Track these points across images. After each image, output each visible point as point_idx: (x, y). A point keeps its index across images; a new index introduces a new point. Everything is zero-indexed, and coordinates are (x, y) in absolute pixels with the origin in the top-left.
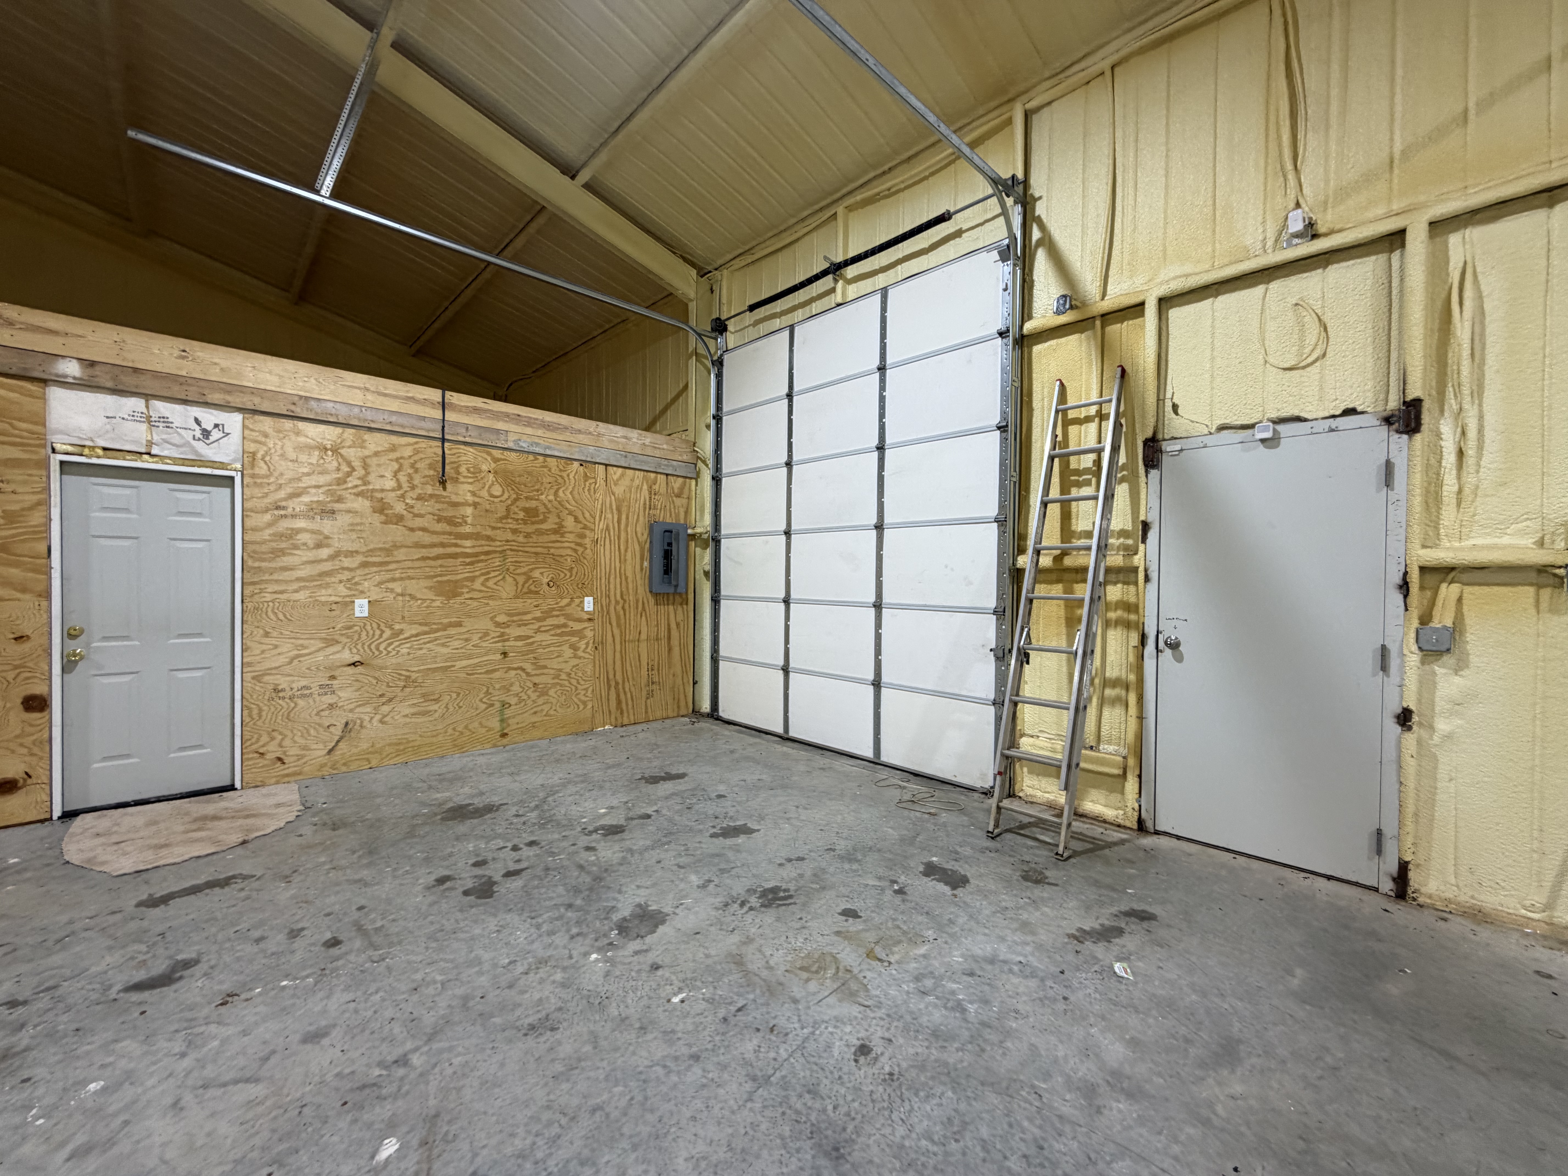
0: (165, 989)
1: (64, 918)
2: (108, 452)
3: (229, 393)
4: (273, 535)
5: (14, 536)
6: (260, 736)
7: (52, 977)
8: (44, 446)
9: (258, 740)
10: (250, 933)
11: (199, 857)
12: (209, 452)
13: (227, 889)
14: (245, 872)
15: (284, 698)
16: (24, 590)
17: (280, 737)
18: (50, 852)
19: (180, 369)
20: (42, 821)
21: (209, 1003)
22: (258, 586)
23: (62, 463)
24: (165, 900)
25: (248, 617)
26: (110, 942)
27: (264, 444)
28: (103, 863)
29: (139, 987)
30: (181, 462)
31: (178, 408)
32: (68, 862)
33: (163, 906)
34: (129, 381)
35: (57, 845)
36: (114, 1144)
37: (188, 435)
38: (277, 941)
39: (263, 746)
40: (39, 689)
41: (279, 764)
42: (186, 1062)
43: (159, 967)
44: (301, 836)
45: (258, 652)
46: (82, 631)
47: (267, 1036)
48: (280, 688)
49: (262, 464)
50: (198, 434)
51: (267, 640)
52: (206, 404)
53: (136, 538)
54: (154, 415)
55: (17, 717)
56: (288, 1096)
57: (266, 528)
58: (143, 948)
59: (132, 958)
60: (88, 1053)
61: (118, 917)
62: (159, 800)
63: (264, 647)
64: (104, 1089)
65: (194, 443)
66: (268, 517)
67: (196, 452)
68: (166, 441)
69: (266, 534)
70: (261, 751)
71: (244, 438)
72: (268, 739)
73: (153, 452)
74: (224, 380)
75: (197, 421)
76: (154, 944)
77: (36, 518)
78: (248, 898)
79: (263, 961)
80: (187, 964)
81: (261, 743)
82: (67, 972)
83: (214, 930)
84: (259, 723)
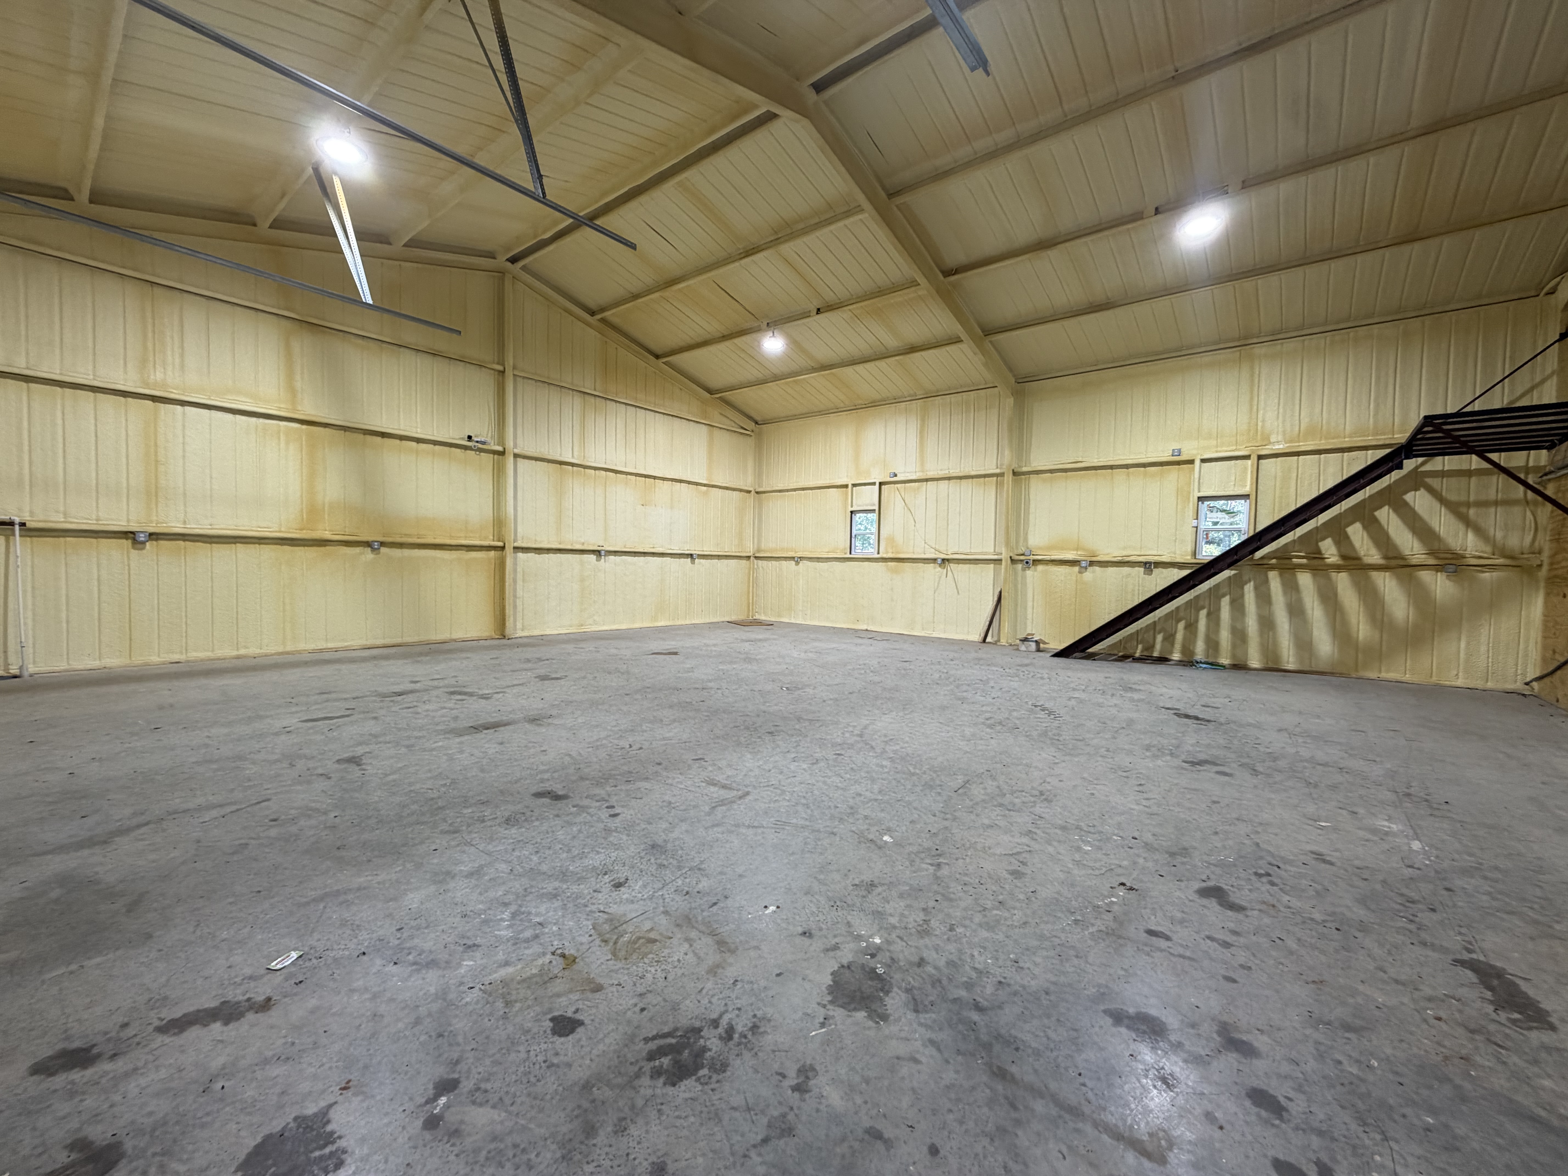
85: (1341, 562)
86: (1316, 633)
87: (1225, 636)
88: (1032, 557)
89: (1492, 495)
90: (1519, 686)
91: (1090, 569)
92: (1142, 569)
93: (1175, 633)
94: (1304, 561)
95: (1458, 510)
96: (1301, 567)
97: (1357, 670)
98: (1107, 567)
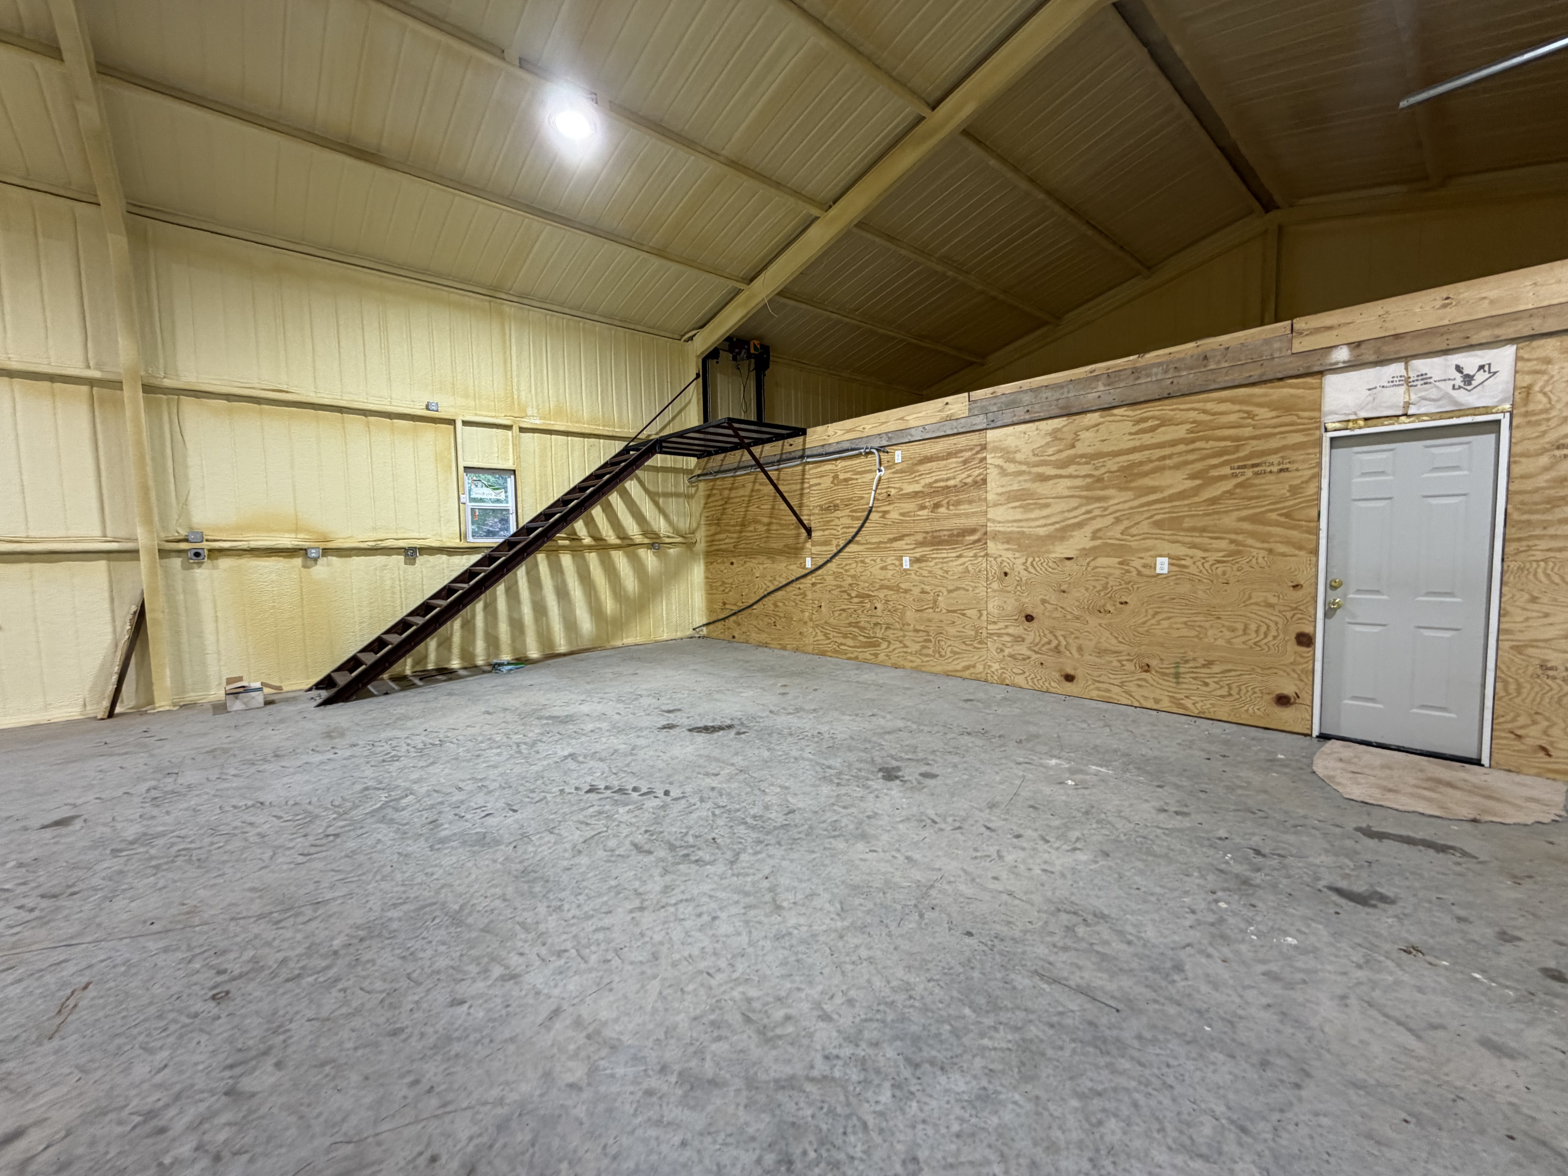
0: (1359, 907)
1: (1302, 812)
2: (1369, 422)
3: (1499, 325)
4: (1554, 480)
5: (1295, 505)
6: (1518, 715)
7: (1284, 849)
8: (1319, 428)
9: (1514, 720)
10: (1453, 907)
11: (1423, 814)
12: (1469, 399)
13: (1441, 855)
14: (1466, 849)
15: (1554, 678)
16: (1300, 548)
17: (1546, 723)
18: (1304, 760)
19: (1442, 319)
20: (1306, 735)
21: (1394, 943)
22: (1524, 543)
23: (1332, 439)
24: (1381, 836)
25: (1510, 578)
26: (1327, 846)
27: (1543, 372)
28: (1339, 784)
29: (1339, 891)
30: (1438, 416)
31: (1438, 361)
32: (1314, 772)
33: (1376, 840)
34: (1389, 350)
35: (1311, 757)
36: (1292, 989)
37: (1447, 387)
38: (1482, 932)
39: (1522, 727)
40: (1308, 629)
41: (1542, 754)
42: (1360, 974)
43: (1360, 887)
44: (1552, 843)
45: (1521, 619)
46: (1341, 584)
47: (1443, 1010)
48: (1549, 665)
49: (1540, 397)
50: (1459, 380)
51: (1536, 607)
52: (1471, 347)
53: (1390, 498)
54: (1413, 375)
55: (1292, 647)
56: (1447, 1075)
57: (1540, 474)
58: (1351, 865)
59: (1341, 867)
60: (1293, 915)
61: (1338, 830)
62: (1399, 749)
63: (1529, 614)
64: (1296, 947)
65: (1455, 393)
66: (1544, 460)
67: (1456, 403)
68: (1423, 398)
69: (1541, 481)
70: (1519, 732)
71: (1516, 372)
72: (1529, 722)
73: (1410, 412)
74: (1494, 313)
75: (1459, 369)
76: (1362, 867)
77: (1311, 490)
78: (1460, 875)
79: (1460, 941)
80: (1384, 899)
81: (1518, 724)
82: (1294, 851)
83: (1417, 884)
84: (1518, 700)
85: (593, 543)
86: (578, 612)
87: (504, 629)
88: (206, 545)
89: (671, 489)
90: (690, 632)
91: (323, 561)
92: (402, 558)
93: (452, 635)
94: (567, 542)
95: (653, 496)
96: (564, 548)
97: (609, 642)
98: (350, 556)
